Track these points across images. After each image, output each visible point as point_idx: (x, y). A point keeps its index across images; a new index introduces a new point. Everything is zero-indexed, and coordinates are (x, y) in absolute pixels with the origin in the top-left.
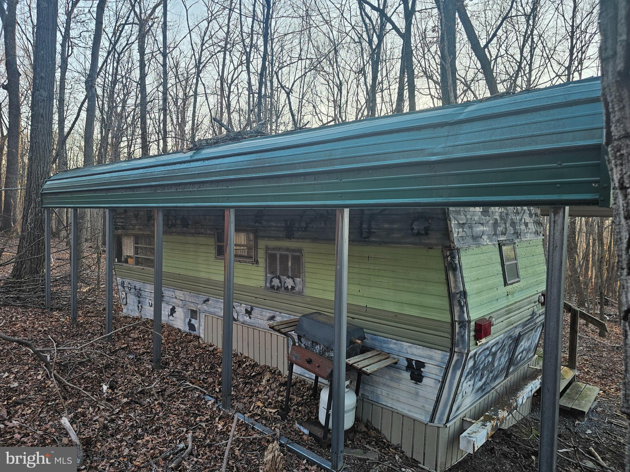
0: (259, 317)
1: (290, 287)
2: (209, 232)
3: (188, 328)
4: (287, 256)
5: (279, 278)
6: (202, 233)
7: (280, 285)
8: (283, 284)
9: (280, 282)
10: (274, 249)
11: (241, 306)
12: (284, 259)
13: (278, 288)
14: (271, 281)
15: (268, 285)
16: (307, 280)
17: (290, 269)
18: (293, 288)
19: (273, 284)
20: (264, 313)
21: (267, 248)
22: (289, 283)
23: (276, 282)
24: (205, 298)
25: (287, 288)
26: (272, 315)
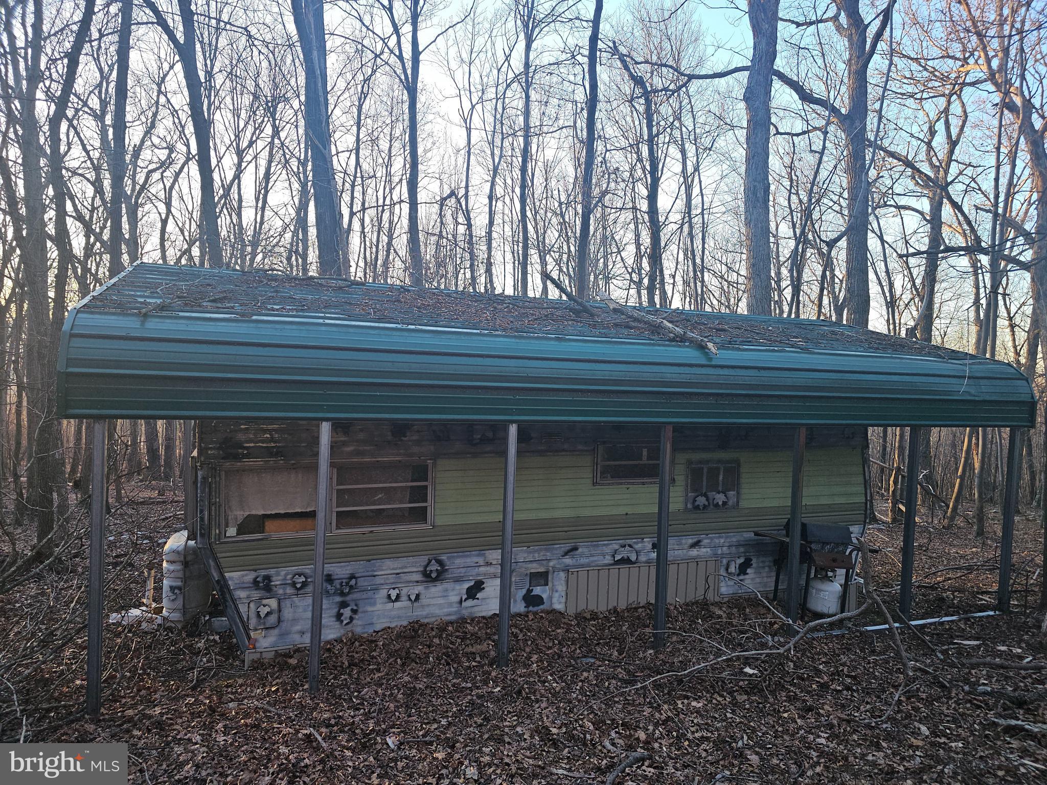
0: (676, 547)
1: (720, 503)
2: (580, 447)
3: (523, 604)
4: (718, 469)
5: (705, 495)
6: (564, 450)
7: (707, 503)
8: (711, 501)
9: (707, 500)
10: (700, 462)
11: (642, 542)
12: (713, 473)
13: (705, 507)
14: (695, 501)
15: (690, 506)
16: (743, 491)
17: (721, 483)
18: (724, 503)
19: (697, 503)
20: (684, 541)
21: (690, 462)
22: (720, 498)
23: (701, 501)
24: (568, 547)
25: (717, 505)
26: (695, 540)
